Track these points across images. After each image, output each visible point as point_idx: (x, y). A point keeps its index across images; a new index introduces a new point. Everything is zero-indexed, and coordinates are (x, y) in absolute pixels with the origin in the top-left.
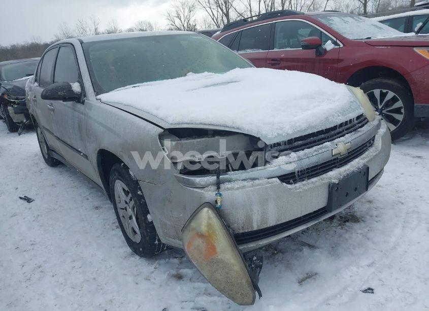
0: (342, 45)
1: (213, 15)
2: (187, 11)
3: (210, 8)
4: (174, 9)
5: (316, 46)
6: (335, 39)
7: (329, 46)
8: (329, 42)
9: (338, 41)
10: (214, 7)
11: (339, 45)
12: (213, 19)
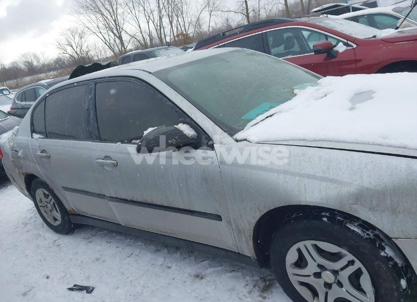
0: (355, 46)
1: (105, 39)
2: (77, 39)
3: (101, 33)
4: (63, 38)
5: (328, 50)
6: (345, 41)
7: (341, 48)
8: (341, 44)
9: (349, 42)
10: (104, 31)
11: (352, 46)
12: (106, 43)
